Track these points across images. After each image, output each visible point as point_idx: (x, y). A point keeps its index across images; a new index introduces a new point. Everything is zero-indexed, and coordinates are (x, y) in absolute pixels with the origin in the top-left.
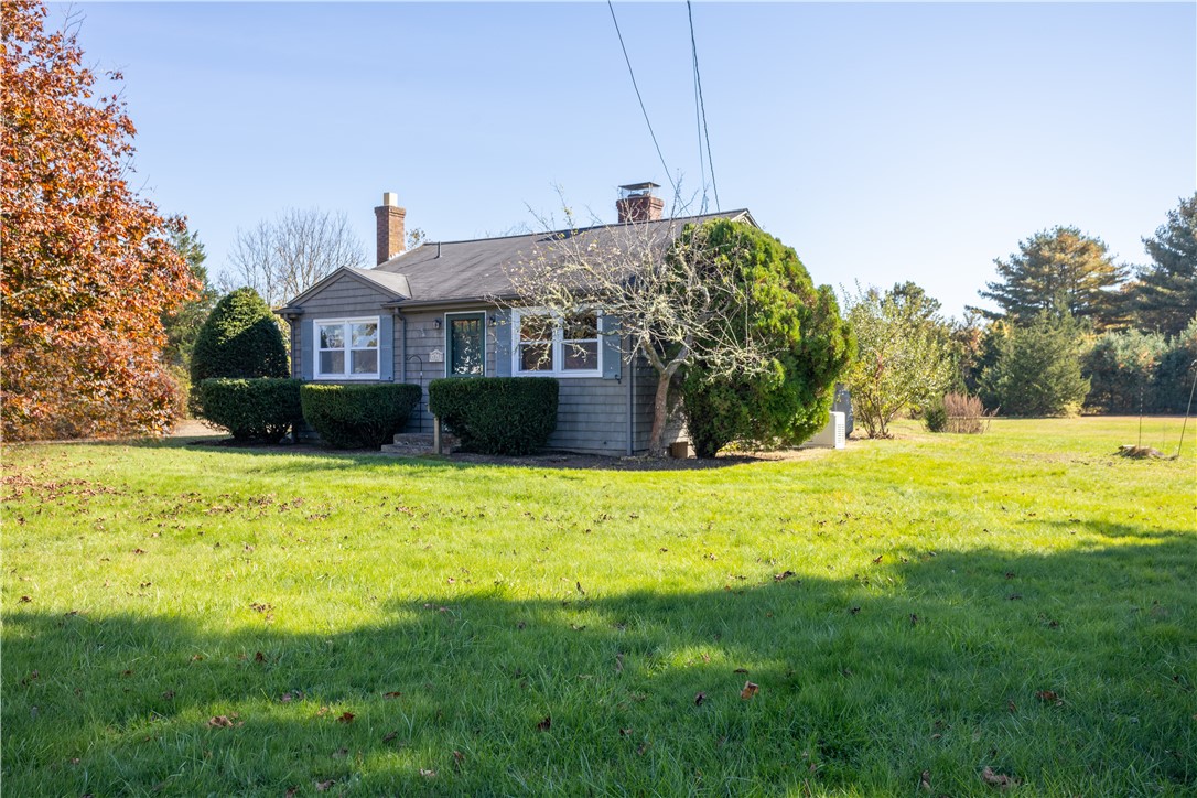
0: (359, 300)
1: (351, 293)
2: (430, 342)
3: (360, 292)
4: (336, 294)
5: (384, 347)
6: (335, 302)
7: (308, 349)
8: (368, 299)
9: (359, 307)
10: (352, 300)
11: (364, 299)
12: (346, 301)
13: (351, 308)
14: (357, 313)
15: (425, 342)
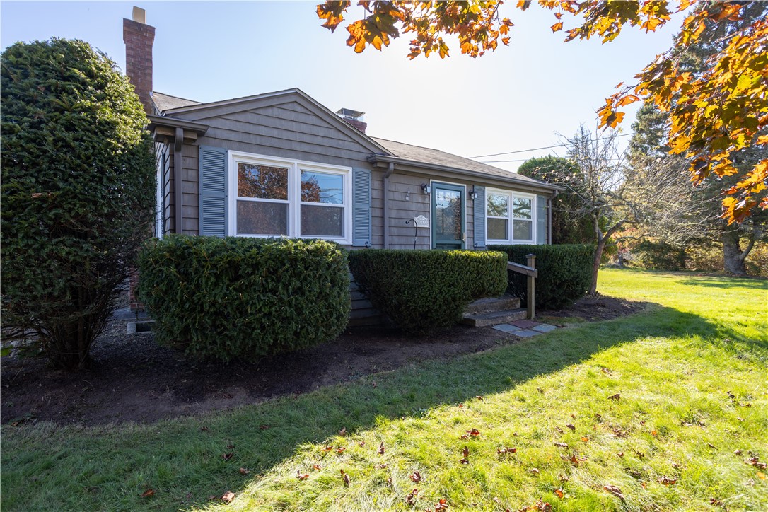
0: (318, 140)
1: (304, 128)
2: (414, 207)
3: (322, 132)
4: (270, 122)
5: (358, 205)
6: (275, 133)
7: (217, 194)
8: (334, 143)
9: (319, 150)
10: (307, 139)
11: (326, 142)
12: (299, 137)
13: (306, 148)
14: (313, 157)
15: (408, 205)
